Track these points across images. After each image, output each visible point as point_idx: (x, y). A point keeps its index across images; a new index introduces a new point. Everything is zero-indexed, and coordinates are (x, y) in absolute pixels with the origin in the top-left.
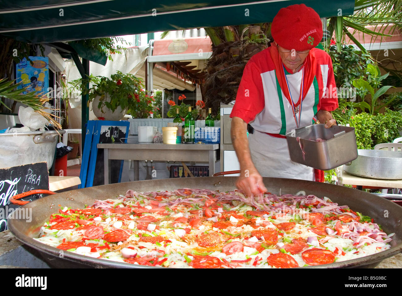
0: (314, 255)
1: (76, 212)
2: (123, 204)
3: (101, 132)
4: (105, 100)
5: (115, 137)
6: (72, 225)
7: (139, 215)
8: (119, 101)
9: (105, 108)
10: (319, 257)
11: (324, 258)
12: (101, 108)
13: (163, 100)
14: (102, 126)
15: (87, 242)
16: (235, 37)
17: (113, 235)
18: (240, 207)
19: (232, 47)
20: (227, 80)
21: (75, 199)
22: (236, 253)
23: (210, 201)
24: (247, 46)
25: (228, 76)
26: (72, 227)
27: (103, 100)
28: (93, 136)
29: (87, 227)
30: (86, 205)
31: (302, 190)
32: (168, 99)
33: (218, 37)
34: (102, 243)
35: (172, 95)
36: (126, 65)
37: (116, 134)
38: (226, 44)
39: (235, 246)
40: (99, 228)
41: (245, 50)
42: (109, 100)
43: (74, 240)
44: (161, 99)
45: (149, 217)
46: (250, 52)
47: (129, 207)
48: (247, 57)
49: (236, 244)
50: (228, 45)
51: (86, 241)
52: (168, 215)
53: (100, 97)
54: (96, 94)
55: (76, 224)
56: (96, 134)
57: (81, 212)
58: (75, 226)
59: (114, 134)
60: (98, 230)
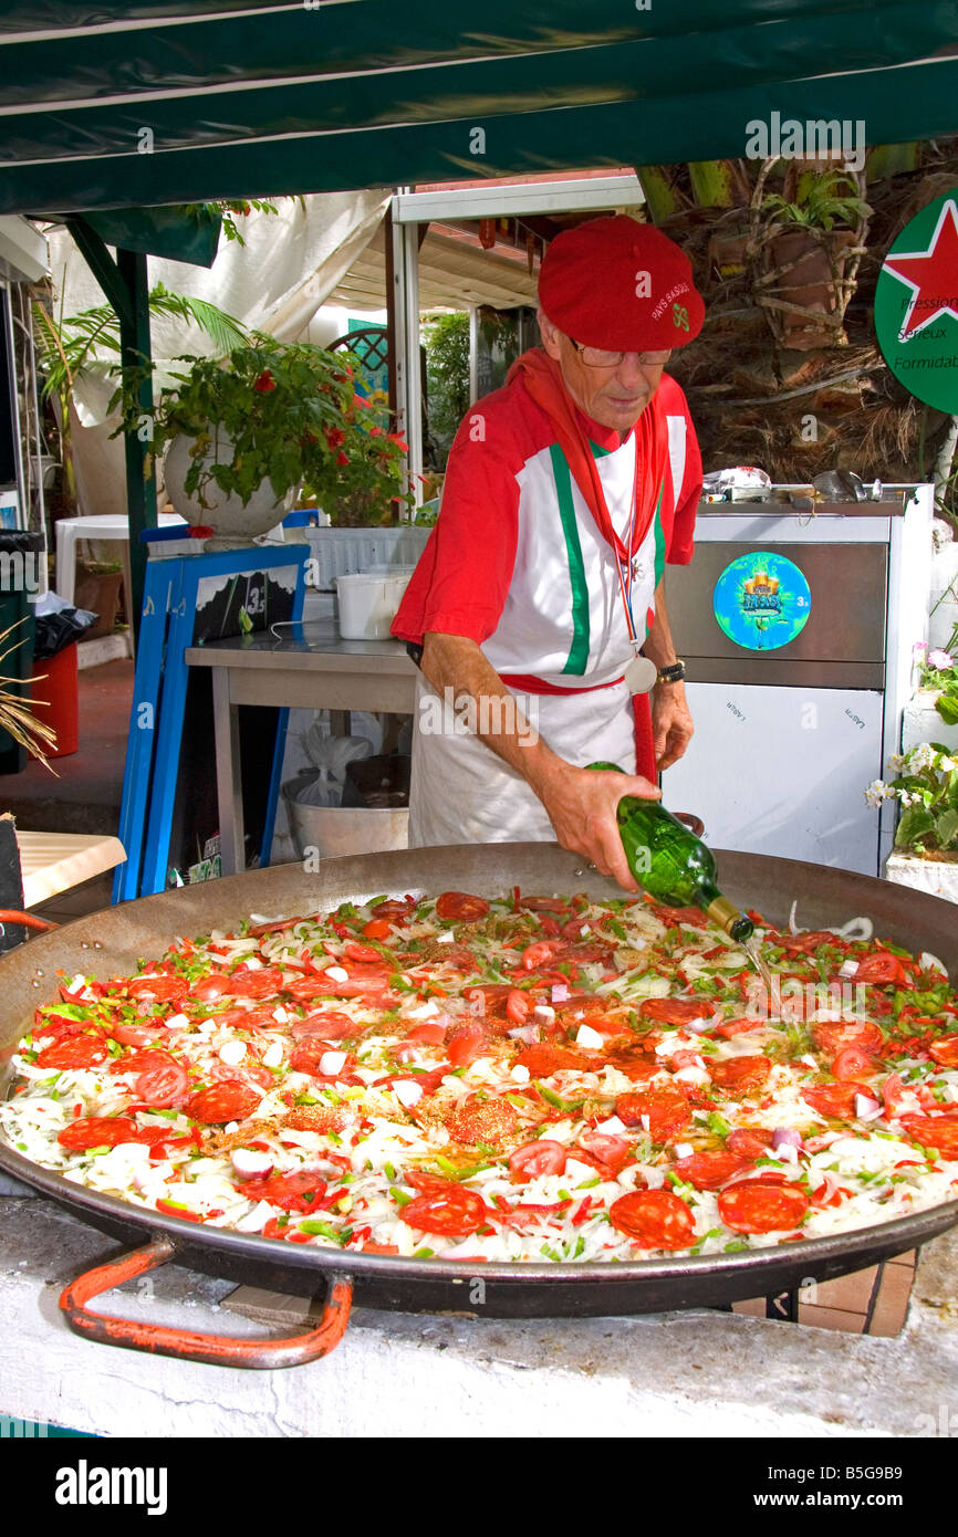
0: (751, 1199)
1: (111, 991)
2: (257, 954)
3: (198, 602)
4: (212, 453)
5: (252, 610)
6: (98, 1050)
7: (304, 1005)
8: (266, 460)
9: (211, 488)
10: (763, 1207)
11: (775, 1213)
12: (199, 489)
13: (472, 357)
14: (202, 581)
15: (143, 1120)
16: (733, 186)
17: (213, 1099)
18: (632, 980)
19: (716, 230)
20: (691, 377)
21: (108, 942)
22: (542, 1178)
23: (540, 949)
24: (775, 238)
25: (697, 359)
26: (98, 1056)
27: (204, 454)
28: (169, 617)
29: (142, 1061)
30: (141, 960)
31: (863, 917)
32: (495, 347)
33: (665, 179)
34: (182, 1125)
35: (514, 329)
36: (305, 237)
37: (255, 601)
38: (696, 219)
39: (544, 1155)
40: (176, 1070)
41: (768, 251)
42: (226, 456)
43: (104, 1113)
44: (467, 350)
45: (332, 1016)
46: (785, 264)
47: (278, 970)
48: (776, 283)
49: (548, 1150)
50: (703, 222)
51: (139, 1114)
52: (392, 1006)
53: (193, 441)
54: (175, 426)
55: (111, 1044)
56: (180, 611)
57: (125, 992)
58: (107, 1052)
59: (250, 603)
60: (172, 1076)
